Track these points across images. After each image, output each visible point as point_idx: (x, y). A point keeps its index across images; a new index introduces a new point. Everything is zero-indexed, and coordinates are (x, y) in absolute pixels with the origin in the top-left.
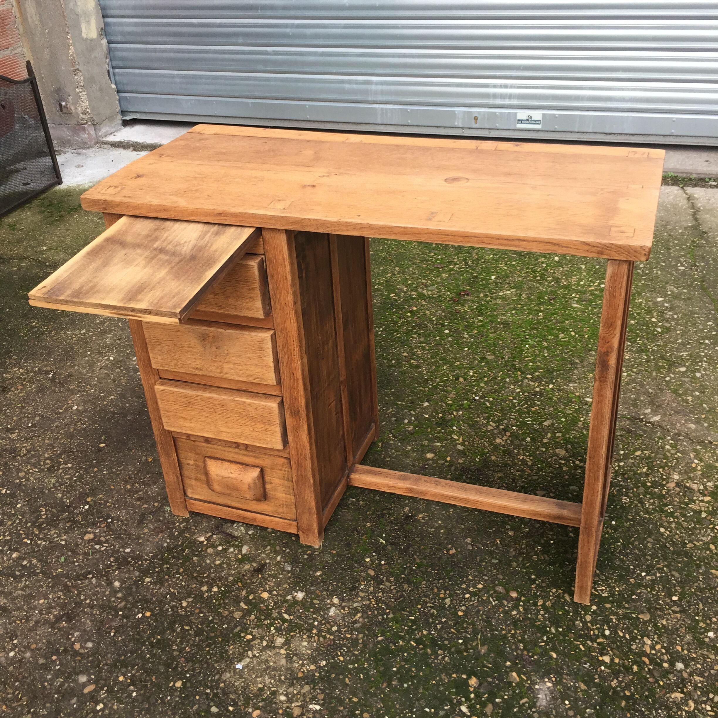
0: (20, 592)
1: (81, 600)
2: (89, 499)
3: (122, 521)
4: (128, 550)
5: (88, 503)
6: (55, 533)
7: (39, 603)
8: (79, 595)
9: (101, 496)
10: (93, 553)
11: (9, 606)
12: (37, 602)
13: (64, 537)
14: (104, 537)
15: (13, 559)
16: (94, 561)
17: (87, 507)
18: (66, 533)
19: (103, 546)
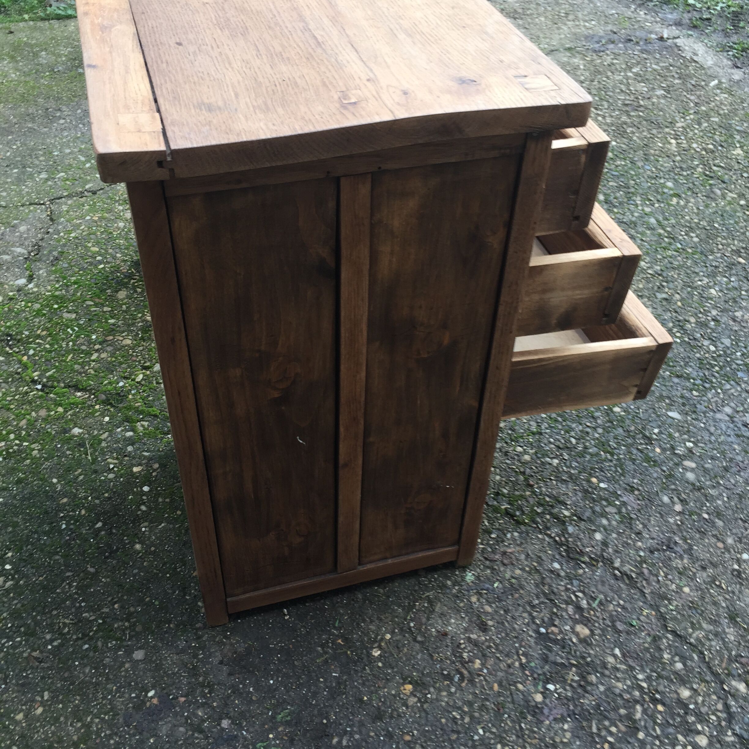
0: (705, 625)
1: (644, 552)
2: (539, 698)
3: (530, 614)
4: (556, 566)
5: (545, 693)
6: (618, 679)
7: (691, 590)
8: (643, 561)
9: (520, 686)
10: (594, 599)
11: (725, 618)
12: (692, 594)
13: (611, 660)
14: (566, 611)
15: (692, 689)
16: (600, 587)
17: (551, 687)
18: (604, 665)
19: (577, 596)
